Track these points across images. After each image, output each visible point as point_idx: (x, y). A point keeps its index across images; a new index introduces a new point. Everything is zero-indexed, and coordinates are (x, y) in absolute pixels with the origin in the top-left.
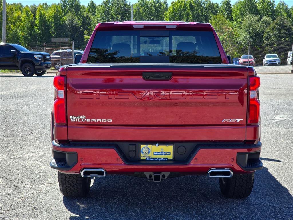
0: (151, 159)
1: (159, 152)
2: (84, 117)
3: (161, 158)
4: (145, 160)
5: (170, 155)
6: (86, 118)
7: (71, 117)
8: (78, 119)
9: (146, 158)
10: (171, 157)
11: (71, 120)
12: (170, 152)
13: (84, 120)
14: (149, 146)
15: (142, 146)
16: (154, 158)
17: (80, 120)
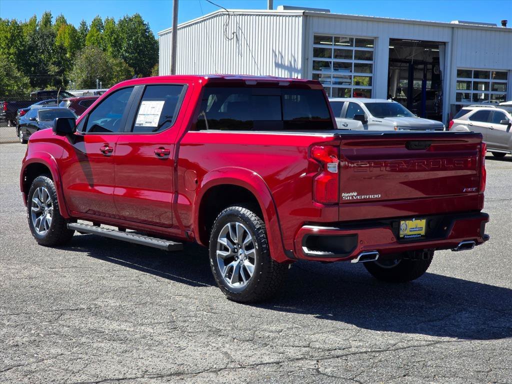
0: (408, 237)
1: (414, 228)
2: (355, 194)
3: (416, 235)
4: (403, 238)
5: (421, 230)
6: (357, 195)
7: (343, 194)
8: (350, 196)
9: (404, 236)
10: (423, 232)
11: (344, 198)
12: (422, 228)
13: (355, 197)
14: (407, 222)
15: (402, 222)
16: (410, 235)
17: (352, 196)
